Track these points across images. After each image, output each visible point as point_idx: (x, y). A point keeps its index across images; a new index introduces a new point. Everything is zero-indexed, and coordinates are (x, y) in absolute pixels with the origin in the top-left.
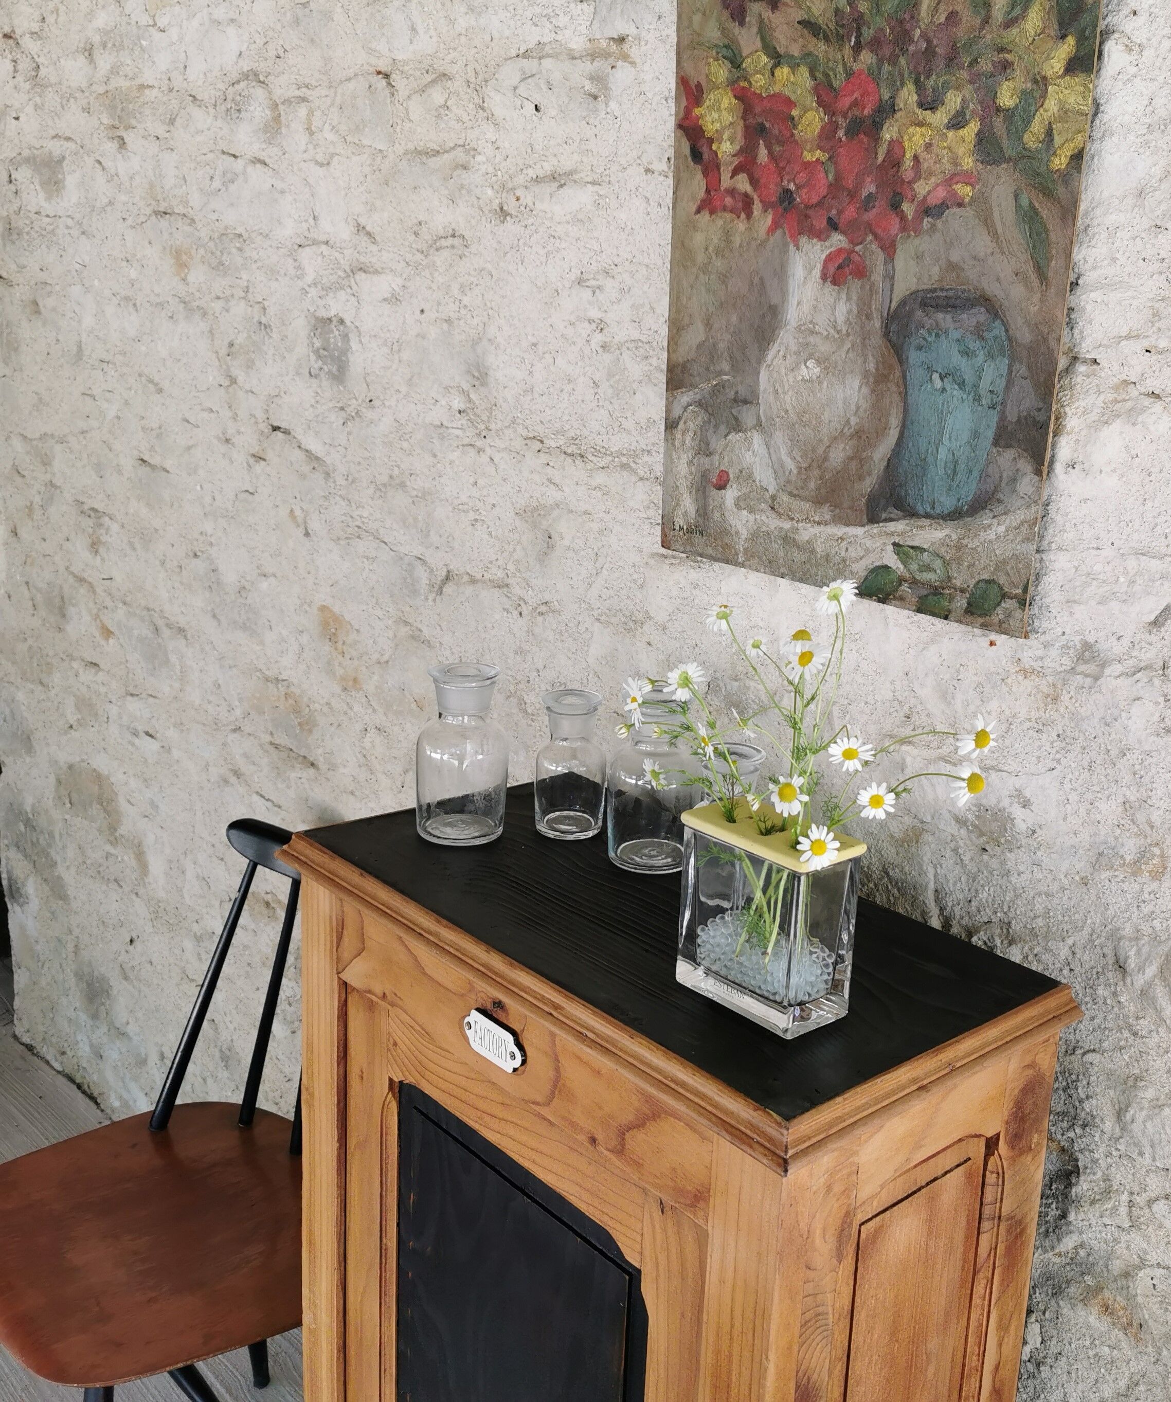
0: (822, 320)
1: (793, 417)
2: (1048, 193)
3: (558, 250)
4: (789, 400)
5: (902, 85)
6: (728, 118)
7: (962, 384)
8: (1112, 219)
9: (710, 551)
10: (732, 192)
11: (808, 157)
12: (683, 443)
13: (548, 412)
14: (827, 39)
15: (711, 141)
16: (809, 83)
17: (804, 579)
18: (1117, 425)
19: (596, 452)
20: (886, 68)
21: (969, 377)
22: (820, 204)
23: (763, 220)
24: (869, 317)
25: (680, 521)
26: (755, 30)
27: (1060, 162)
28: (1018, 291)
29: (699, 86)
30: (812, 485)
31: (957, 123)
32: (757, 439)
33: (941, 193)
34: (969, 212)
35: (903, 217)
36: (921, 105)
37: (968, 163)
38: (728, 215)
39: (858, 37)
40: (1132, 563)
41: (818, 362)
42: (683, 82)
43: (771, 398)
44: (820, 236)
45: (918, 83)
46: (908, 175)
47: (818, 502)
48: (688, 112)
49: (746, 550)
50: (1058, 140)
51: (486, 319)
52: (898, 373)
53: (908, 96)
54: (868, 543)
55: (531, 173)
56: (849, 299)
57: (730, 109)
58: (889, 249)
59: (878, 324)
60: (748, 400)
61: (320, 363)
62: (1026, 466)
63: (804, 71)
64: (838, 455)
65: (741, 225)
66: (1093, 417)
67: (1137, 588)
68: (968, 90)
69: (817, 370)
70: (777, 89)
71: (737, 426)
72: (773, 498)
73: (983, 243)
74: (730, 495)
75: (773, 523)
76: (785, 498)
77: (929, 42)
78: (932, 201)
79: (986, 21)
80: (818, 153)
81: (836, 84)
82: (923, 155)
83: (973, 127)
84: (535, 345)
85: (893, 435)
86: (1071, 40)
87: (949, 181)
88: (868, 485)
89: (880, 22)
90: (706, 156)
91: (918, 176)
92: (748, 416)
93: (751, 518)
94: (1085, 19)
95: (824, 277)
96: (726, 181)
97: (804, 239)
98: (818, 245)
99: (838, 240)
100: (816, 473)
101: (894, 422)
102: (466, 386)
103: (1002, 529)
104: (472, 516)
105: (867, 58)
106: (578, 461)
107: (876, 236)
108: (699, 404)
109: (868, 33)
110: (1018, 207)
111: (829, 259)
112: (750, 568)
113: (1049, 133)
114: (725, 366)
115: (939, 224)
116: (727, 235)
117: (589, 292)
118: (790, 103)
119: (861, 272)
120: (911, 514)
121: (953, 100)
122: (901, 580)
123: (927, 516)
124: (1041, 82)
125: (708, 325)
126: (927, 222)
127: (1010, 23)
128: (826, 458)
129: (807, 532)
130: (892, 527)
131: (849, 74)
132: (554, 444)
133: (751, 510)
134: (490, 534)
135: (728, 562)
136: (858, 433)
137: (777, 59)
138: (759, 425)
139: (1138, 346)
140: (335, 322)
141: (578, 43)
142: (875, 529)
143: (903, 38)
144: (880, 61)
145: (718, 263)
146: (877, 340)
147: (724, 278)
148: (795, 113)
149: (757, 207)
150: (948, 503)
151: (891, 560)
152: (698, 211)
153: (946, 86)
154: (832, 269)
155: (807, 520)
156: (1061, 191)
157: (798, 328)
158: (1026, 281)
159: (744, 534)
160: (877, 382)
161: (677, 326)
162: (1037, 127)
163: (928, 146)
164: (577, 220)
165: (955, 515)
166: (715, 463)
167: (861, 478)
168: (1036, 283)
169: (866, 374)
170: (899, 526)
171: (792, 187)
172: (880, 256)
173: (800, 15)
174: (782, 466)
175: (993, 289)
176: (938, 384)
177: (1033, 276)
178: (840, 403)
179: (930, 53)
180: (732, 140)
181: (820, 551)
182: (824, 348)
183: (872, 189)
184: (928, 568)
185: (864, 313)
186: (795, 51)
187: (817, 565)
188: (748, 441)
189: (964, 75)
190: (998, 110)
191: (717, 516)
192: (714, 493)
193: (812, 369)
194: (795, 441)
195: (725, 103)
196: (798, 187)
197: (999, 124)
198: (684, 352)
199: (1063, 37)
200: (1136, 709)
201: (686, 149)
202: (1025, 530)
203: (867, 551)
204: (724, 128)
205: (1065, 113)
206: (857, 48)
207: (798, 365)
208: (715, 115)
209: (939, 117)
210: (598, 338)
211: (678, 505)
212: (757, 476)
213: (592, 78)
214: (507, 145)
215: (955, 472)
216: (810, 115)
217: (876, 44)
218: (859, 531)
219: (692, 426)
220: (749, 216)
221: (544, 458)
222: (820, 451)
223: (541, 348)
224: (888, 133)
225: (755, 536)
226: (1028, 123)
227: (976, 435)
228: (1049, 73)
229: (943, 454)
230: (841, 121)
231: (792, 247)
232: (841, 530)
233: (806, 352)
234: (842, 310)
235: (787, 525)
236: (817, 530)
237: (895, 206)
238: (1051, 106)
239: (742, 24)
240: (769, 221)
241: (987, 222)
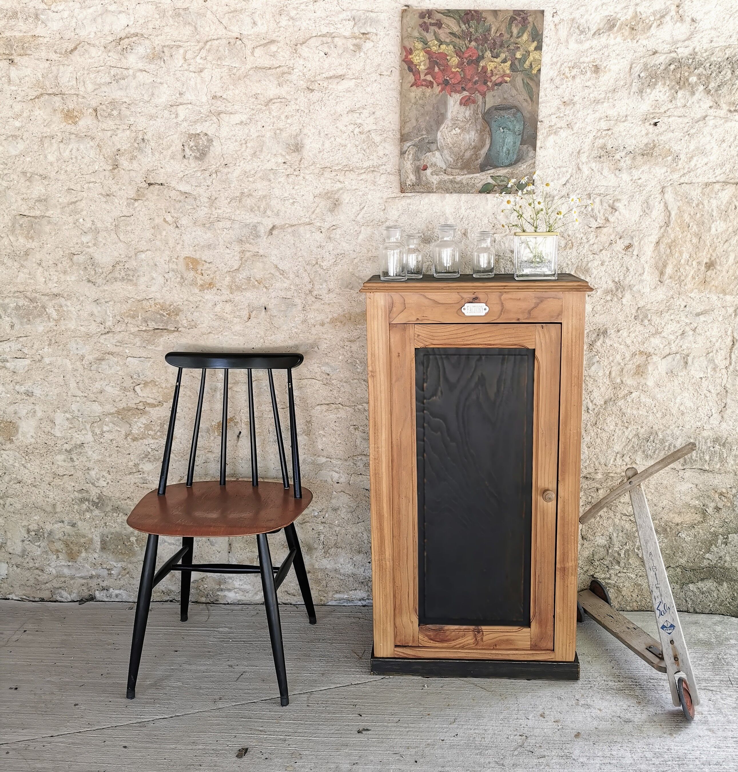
0: (460, 117)
1: (451, 145)
2: (532, 79)
3: (341, 101)
4: (449, 140)
5: (486, 51)
6: (422, 59)
7: (509, 130)
8: (545, 86)
9: (422, 190)
10: (425, 80)
11: (453, 70)
12: (408, 158)
13: (331, 158)
14: (459, 38)
15: (416, 65)
16: (453, 50)
17: (458, 193)
18: (552, 136)
19: (358, 168)
20: (480, 46)
21: (511, 127)
22: (458, 83)
23: (437, 89)
24: (477, 114)
25: (408, 183)
26: (432, 34)
27: (534, 72)
28: (525, 104)
29: (410, 49)
30: (459, 164)
31: (504, 61)
32: (437, 154)
33: (500, 80)
34: (509, 84)
35: (488, 86)
36: (492, 57)
37: (508, 72)
38: (424, 87)
39: (470, 38)
40: (558, 170)
41: (459, 128)
42: (404, 48)
43: (442, 141)
44: (459, 92)
45: (491, 51)
46: (489, 75)
47: (462, 169)
48: (406, 57)
49: (436, 187)
50: (533, 66)
51: (301, 127)
52: (488, 129)
53: (488, 54)
54: (482, 178)
55: (324, 75)
56: (470, 109)
57: (423, 56)
58: (484, 95)
59: (480, 116)
60: (434, 142)
61: (191, 153)
62: (530, 149)
63: (451, 47)
64: (468, 154)
65: (429, 90)
66: (545, 135)
67: (561, 176)
68: (507, 53)
69: (459, 131)
70: (441, 51)
71: (430, 151)
72: (445, 170)
73: (514, 92)
74: (429, 171)
75: (446, 177)
76: (450, 170)
77: (494, 41)
78: (497, 82)
79: (511, 36)
80: (457, 69)
81: (463, 50)
82: (494, 70)
83: (509, 63)
84: (327, 135)
85: (487, 147)
86: (536, 42)
87: (503, 76)
88: (479, 161)
89: (478, 34)
90: (414, 70)
91: (492, 75)
92: (433, 147)
93: (438, 177)
94: (539, 37)
95: (461, 104)
96: (422, 77)
97: (453, 93)
98: (458, 95)
99: (465, 93)
100: (461, 160)
101: (488, 142)
102: (284, 153)
103: (525, 166)
104: (291, 201)
105: (473, 43)
106: (352, 172)
107: (479, 92)
108: (414, 145)
109: (473, 37)
110: (523, 83)
111: (462, 98)
112: (438, 192)
113: (531, 64)
114: (424, 133)
115: (500, 88)
116: (424, 93)
117: (358, 115)
118: (447, 55)
119: (474, 102)
120: (495, 167)
121: (503, 56)
122: (494, 186)
123: (501, 167)
124: (528, 52)
125: (417, 120)
126: (496, 88)
127: (518, 37)
128: (463, 155)
129: (458, 178)
130: (489, 172)
131: (468, 48)
132: (337, 168)
133: (437, 175)
134: (300, 206)
135: (429, 192)
136: (475, 147)
137: (441, 43)
138: (438, 149)
139: (555, 116)
140: (202, 135)
141: (347, 34)
142: (484, 173)
143: (485, 39)
144: (478, 45)
145: (421, 102)
146: (480, 120)
147: (423, 106)
148: (448, 58)
149: (435, 85)
150: (507, 162)
151: (490, 181)
152: (411, 86)
153: (500, 52)
154: (463, 101)
155: (459, 174)
156: (535, 78)
157: (452, 119)
158: (527, 101)
159: (435, 182)
160: (481, 132)
161: (403, 122)
162: (528, 63)
163: (495, 67)
164: (348, 91)
165: (510, 165)
166: (422, 163)
167: (477, 160)
168: (530, 102)
169: (477, 131)
170: (492, 171)
171: (448, 78)
172: (480, 97)
173: (448, 31)
174: (448, 160)
175: (517, 104)
176: (502, 131)
177: (529, 100)
178: (468, 140)
179: (495, 43)
180: (424, 65)
181: (464, 182)
182: (462, 124)
183: (477, 79)
184: (503, 181)
185: (475, 112)
186: (448, 40)
187: (464, 187)
188: (434, 155)
189: (505, 49)
190: (516, 58)
191: (424, 178)
192: (422, 172)
193: (458, 131)
194: (452, 152)
195: (421, 54)
196: (450, 79)
197: (517, 62)
198: (406, 130)
199: (534, 41)
200: (563, 206)
201: (406, 67)
202: (532, 165)
203: (482, 180)
204: (421, 62)
205: (535, 60)
206: (470, 41)
207: (452, 130)
208: (418, 58)
209: (499, 60)
210: (357, 130)
211: (408, 178)
212: (438, 164)
213: (354, 45)
214: (310, 66)
215: (509, 153)
216: (454, 59)
217: (476, 40)
218: (478, 175)
219: (412, 152)
220: (432, 87)
221: (334, 173)
222: (461, 154)
223: (330, 136)
224: (482, 64)
225: (439, 183)
226: (525, 62)
227: (515, 143)
228: (530, 50)
229: (505, 150)
230: (465, 60)
231: (449, 96)
232: (471, 176)
233: (455, 125)
234: (467, 113)
235: (451, 177)
236: (463, 177)
237: (485, 83)
238: (531, 58)
239: (427, 32)
240: (440, 89)
241: (514, 86)
